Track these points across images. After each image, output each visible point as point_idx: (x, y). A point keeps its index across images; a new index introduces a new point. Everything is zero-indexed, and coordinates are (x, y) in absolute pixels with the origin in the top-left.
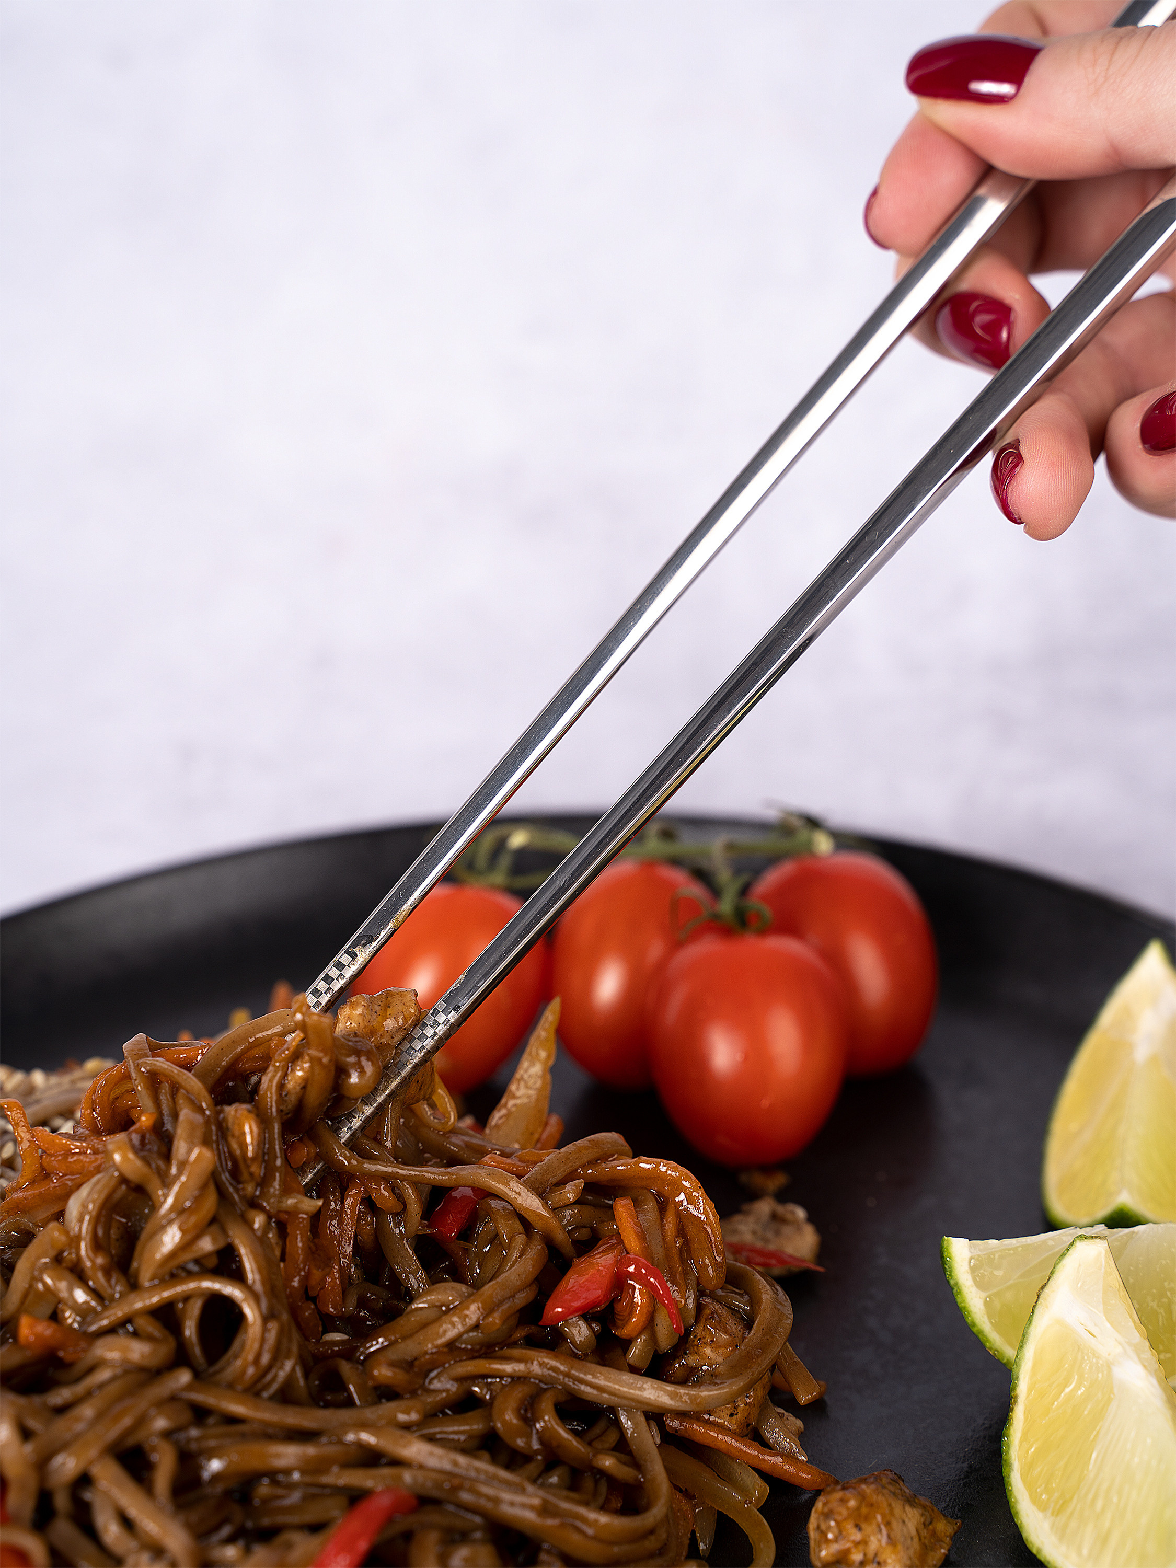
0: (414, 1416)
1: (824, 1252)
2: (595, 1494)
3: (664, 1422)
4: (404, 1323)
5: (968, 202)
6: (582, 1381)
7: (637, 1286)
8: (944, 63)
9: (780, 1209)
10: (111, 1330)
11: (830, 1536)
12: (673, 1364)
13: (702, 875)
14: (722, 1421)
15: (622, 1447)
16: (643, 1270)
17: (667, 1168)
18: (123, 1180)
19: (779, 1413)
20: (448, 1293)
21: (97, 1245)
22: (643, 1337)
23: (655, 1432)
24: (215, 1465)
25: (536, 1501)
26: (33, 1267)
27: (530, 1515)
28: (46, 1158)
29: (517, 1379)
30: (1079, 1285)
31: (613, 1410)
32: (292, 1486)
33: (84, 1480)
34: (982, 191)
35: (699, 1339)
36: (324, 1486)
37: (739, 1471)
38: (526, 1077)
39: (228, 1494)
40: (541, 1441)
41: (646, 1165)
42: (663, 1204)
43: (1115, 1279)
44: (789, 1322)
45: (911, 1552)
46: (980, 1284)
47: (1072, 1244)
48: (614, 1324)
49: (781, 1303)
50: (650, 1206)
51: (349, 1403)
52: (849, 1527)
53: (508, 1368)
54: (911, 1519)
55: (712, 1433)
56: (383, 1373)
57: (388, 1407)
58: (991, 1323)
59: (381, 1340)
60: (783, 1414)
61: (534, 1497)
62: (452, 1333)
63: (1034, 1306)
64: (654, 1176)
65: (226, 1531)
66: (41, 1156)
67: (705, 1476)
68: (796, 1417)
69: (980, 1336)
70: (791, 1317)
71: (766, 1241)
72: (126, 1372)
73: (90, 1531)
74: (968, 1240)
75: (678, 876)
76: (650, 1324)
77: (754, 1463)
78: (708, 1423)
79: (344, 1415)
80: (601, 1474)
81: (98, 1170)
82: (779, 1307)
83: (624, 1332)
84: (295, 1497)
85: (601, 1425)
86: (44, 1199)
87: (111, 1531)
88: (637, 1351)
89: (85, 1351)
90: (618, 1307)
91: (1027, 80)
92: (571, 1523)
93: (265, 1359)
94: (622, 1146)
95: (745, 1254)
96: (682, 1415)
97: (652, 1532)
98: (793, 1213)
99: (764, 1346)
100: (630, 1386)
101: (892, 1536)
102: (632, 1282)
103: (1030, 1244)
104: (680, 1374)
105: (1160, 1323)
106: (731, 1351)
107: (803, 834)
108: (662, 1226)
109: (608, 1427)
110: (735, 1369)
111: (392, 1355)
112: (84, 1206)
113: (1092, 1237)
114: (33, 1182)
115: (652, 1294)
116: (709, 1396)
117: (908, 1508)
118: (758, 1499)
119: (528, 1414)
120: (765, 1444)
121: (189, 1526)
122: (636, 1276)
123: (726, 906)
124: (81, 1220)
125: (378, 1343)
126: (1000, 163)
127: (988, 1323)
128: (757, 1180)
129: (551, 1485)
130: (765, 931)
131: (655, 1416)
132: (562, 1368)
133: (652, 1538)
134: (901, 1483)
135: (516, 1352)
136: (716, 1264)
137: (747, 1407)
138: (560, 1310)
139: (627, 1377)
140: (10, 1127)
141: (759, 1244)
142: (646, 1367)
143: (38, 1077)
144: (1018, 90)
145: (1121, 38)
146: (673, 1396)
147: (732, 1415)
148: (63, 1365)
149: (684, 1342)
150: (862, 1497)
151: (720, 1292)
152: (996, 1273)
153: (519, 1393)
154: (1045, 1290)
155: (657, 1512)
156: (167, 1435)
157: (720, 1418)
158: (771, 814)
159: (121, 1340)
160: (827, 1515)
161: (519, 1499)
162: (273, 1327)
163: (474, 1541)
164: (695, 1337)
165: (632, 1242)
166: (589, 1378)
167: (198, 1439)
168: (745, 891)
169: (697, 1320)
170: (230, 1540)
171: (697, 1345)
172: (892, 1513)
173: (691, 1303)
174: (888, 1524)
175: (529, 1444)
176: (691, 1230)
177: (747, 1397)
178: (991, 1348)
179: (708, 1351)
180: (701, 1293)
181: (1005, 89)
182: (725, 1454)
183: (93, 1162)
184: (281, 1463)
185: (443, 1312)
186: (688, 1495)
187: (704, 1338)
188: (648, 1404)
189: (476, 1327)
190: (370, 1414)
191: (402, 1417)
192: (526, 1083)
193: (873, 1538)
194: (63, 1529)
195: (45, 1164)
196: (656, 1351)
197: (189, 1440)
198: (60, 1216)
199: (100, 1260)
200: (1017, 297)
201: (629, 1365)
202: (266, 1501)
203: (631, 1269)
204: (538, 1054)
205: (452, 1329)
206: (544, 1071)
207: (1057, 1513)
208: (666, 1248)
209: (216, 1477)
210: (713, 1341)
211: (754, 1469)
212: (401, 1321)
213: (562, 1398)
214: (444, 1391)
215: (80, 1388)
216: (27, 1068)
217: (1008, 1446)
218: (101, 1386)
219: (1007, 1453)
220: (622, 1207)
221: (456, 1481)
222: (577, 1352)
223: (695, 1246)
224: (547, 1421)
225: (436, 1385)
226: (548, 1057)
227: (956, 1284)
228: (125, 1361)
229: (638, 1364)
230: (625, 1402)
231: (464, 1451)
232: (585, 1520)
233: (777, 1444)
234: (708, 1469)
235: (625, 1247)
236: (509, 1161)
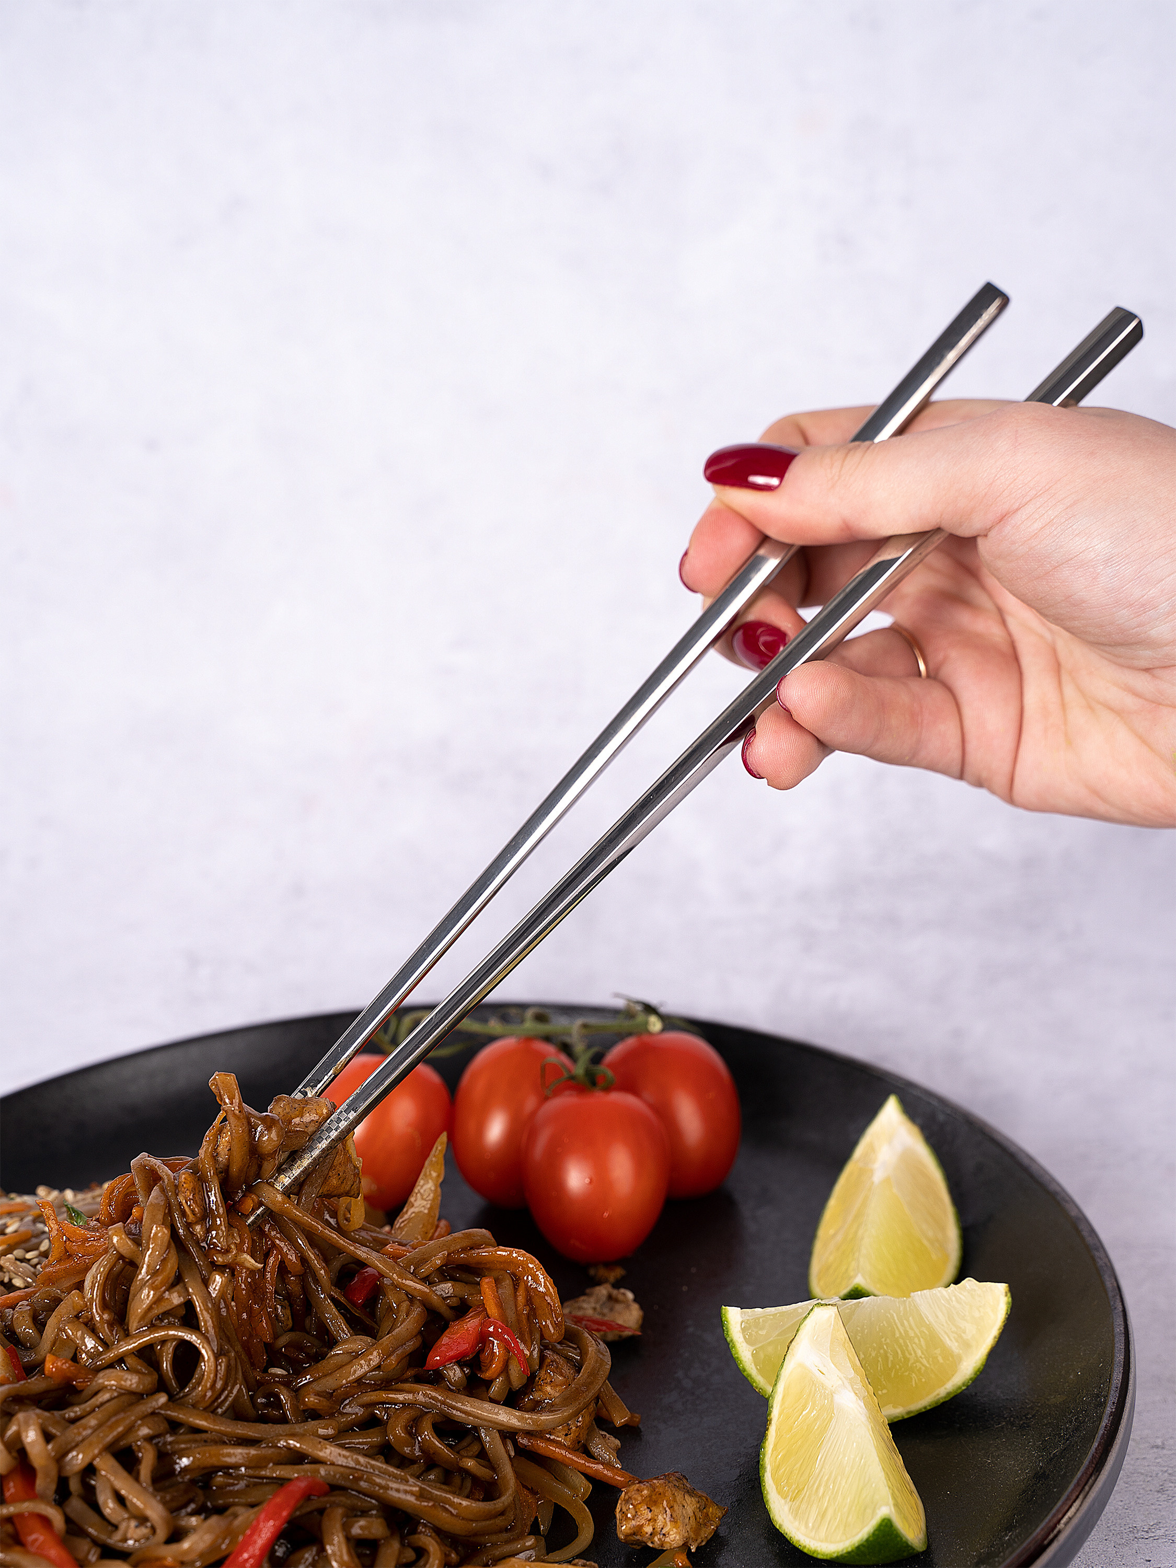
0: (330, 1431)
1: (646, 1322)
2: (461, 1488)
3: (516, 1440)
4: (324, 1365)
5: (752, 559)
6: (454, 1408)
7: (496, 1342)
8: (729, 463)
9: (615, 1292)
10: (111, 1366)
11: (629, 1515)
12: (524, 1399)
13: (566, 1048)
14: (560, 1439)
15: (482, 1455)
16: (499, 1330)
17: (518, 1255)
18: (121, 1257)
19: (602, 1435)
20: (359, 1343)
21: (105, 1306)
22: (501, 1379)
23: (510, 1447)
24: (185, 1462)
25: (416, 1489)
26: (59, 1322)
27: (412, 1499)
28: (69, 1244)
29: (406, 1405)
30: (815, 1338)
31: (476, 1429)
32: (240, 1477)
33: (90, 1470)
34: (762, 552)
35: (542, 1381)
36: (262, 1478)
37: (570, 1475)
38: (422, 1191)
39: (193, 1482)
40: (421, 1449)
41: (503, 1252)
42: (516, 1281)
43: (842, 1334)
44: (609, 1367)
45: (688, 1528)
46: (749, 1341)
47: (812, 1310)
48: (480, 1370)
49: (602, 1354)
50: (508, 1282)
51: (284, 1420)
52: (643, 1509)
53: (400, 1397)
54: (690, 1505)
55: (551, 1448)
56: (311, 1400)
57: (312, 1424)
58: (757, 1369)
59: (308, 1377)
60: (605, 1435)
61: (414, 1486)
62: (359, 1373)
63: (785, 1355)
64: (509, 1261)
65: (192, 1506)
66: (65, 1242)
67: (545, 1478)
68: (616, 1438)
69: (749, 1379)
70: (610, 1363)
71: (604, 1315)
72: (120, 1395)
73: (96, 1508)
74: (739, 1308)
75: (549, 1049)
76: (505, 1369)
77: (582, 1469)
78: (549, 1441)
79: (279, 1428)
80: (466, 1472)
81: (106, 1251)
82: (601, 1356)
83: (487, 1375)
84: (242, 1484)
85: (468, 1440)
86: (68, 1273)
87: (109, 1507)
88: (496, 1388)
89: (91, 1380)
90: (482, 1357)
91: (787, 475)
92: (439, 1503)
93: (219, 1385)
94: (489, 1239)
95: (584, 1323)
96: (529, 1434)
97: (502, 1513)
98: (624, 1294)
99: (588, 1385)
100: (489, 1412)
101: (674, 1515)
102: (492, 1339)
103: (785, 1312)
104: (529, 1405)
105: (879, 1368)
106: (565, 1388)
107: (641, 1018)
108: (515, 1296)
109: (473, 1441)
110: (567, 1400)
111: (317, 1387)
112: (95, 1277)
113: (826, 1305)
114: (59, 1261)
115: (507, 1348)
116: (547, 1420)
117: (687, 1497)
118: (584, 1494)
119: (413, 1428)
120: (590, 1455)
121: (164, 1502)
122: (495, 1334)
123: (579, 1070)
124: (92, 1288)
125: (306, 1379)
126: (772, 532)
127: (755, 1369)
128: (602, 1272)
129: (430, 1480)
130: (608, 1089)
131: (508, 1434)
132: (440, 1398)
133: (501, 1518)
134: (685, 1481)
135: (407, 1386)
136: (556, 1325)
137: (578, 1429)
138: (438, 1358)
139: (487, 1405)
140: (46, 1229)
141: (597, 1317)
142: (503, 1399)
143: (69, 1194)
144: (781, 482)
145: (850, 450)
146: (520, 1419)
147: (566, 1435)
148: (76, 1391)
149: (531, 1382)
150: (653, 1488)
151: (559, 1347)
152: (760, 1332)
153: (406, 1415)
154: (793, 1343)
155: (506, 1499)
156: (149, 1439)
157: (558, 1437)
158: (620, 1003)
159: (116, 1372)
160: (627, 1501)
161: (402, 1487)
162: (223, 1361)
163: (371, 1516)
164: (540, 1379)
165: (492, 1310)
166: (459, 1405)
167: (171, 1443)
168: (597, 1059)
169: (541, 1367)
170: (194, 1513)
171: (541, 1385)
172: (675, 1501)
173: (535, 1353)
174: (671, 1507)
175: (413, 1451)
176: (537, 1301)
177: (577, 1422)
178: (757, 1387)
179: (548, 1389)
180: (544, 1347)
181: (774, 481)
182: (562, 1463)
183: (102, 1246)
184: (231, 1460)
185: (356, 1356)
186: (533, 1492)
187: (546, 1379)
188: (502, 1425)
189: (378, 1367)
190: (299, 1428)
191: (321, 1431)
192: (422, 1195)
193: (660, 1517)
194: (76, 1505)
195: (68, 1248)
196: (510, 1389)
197: (165, 1443)
198: (80, 1286)
199: (106, 1316)
200: (790, 625)
201: (490, 1398)
202: (220, 1488)
203: (491, 1329)
204: (430, 1174)
205: (360, 1369)
206: (436, 1186)
207: (793, 1499)
208: (518, 1314)
209: (185, 1470)
210: (551, 1381)
211: (582, 1473)
212: (324, 1362)
213: (438, 1419)
214: (354, 1414)
215: (87, 1406)
216: (62, 1190)
217: (764, 1455)
218: (102, 1404)
219: (763, 1460)
220: (487, 1284)
221: (358, 1475)
222: (452, 1388)
223: (539, 1312)
224: (428, 1435)
225: (348, 1410)
226: (438, 1176)
227: (732, 1341)
228: (119, 1387)
229: (497, 1398)
230: (486, 1423)
231: (365, 1455)
232: (452, 1504)
233: (600, 1456)
234: (548, 1473)
235: (487, 1313)
236: (404, 1248)
